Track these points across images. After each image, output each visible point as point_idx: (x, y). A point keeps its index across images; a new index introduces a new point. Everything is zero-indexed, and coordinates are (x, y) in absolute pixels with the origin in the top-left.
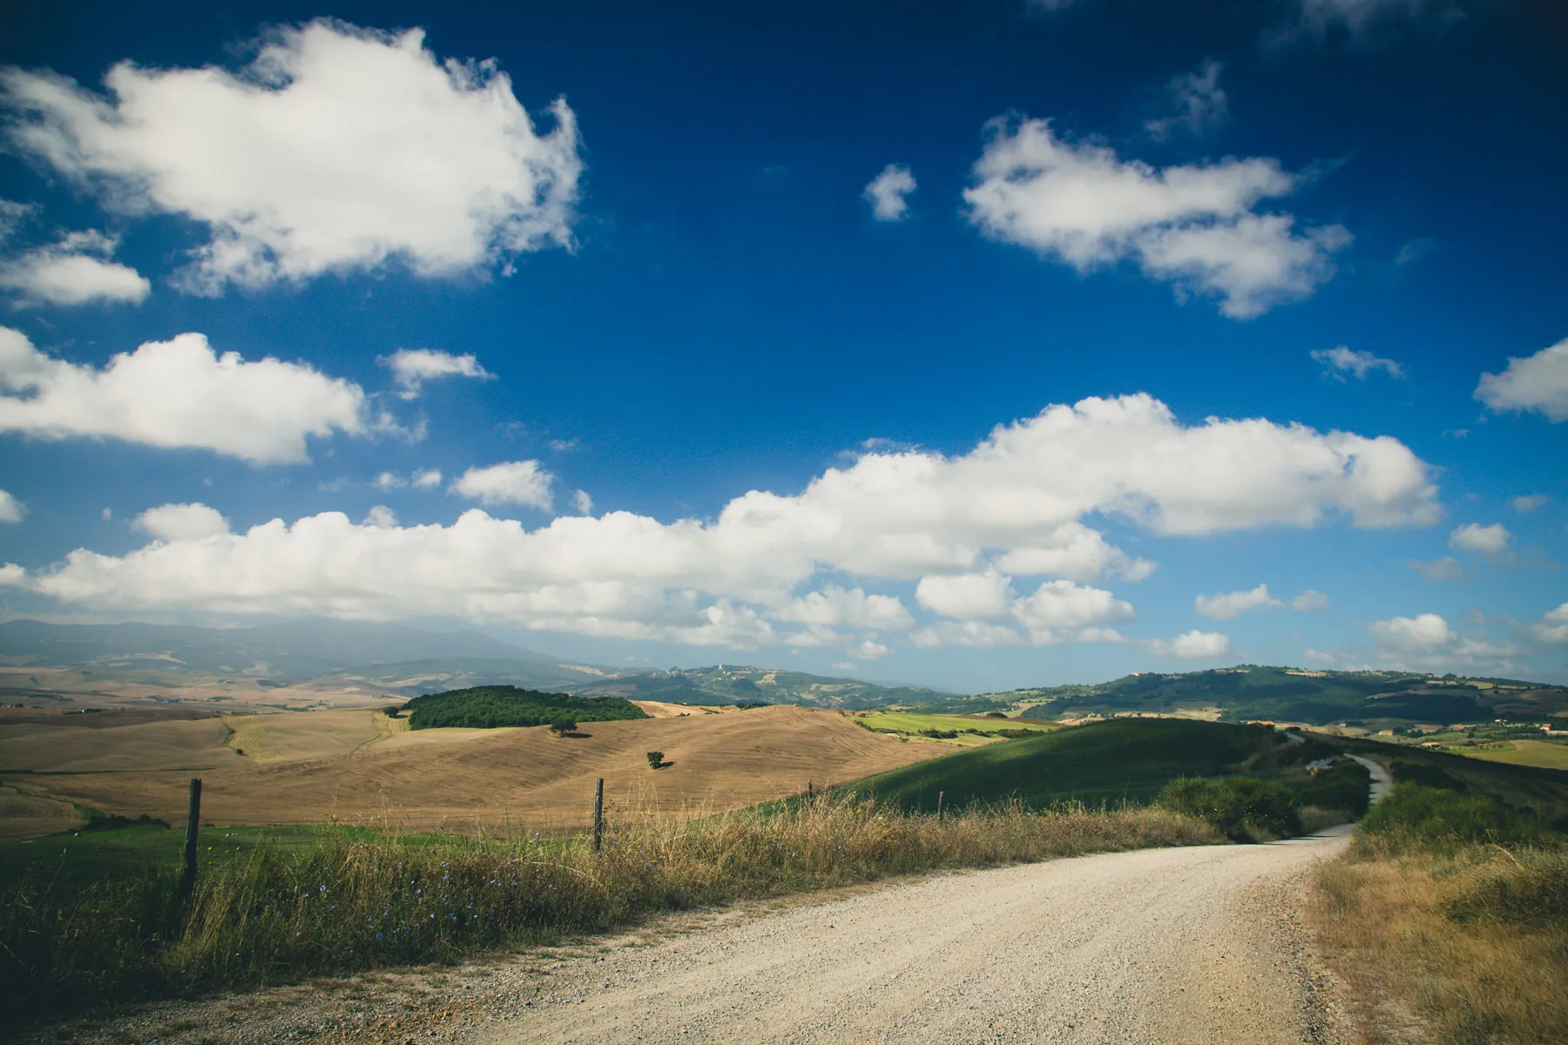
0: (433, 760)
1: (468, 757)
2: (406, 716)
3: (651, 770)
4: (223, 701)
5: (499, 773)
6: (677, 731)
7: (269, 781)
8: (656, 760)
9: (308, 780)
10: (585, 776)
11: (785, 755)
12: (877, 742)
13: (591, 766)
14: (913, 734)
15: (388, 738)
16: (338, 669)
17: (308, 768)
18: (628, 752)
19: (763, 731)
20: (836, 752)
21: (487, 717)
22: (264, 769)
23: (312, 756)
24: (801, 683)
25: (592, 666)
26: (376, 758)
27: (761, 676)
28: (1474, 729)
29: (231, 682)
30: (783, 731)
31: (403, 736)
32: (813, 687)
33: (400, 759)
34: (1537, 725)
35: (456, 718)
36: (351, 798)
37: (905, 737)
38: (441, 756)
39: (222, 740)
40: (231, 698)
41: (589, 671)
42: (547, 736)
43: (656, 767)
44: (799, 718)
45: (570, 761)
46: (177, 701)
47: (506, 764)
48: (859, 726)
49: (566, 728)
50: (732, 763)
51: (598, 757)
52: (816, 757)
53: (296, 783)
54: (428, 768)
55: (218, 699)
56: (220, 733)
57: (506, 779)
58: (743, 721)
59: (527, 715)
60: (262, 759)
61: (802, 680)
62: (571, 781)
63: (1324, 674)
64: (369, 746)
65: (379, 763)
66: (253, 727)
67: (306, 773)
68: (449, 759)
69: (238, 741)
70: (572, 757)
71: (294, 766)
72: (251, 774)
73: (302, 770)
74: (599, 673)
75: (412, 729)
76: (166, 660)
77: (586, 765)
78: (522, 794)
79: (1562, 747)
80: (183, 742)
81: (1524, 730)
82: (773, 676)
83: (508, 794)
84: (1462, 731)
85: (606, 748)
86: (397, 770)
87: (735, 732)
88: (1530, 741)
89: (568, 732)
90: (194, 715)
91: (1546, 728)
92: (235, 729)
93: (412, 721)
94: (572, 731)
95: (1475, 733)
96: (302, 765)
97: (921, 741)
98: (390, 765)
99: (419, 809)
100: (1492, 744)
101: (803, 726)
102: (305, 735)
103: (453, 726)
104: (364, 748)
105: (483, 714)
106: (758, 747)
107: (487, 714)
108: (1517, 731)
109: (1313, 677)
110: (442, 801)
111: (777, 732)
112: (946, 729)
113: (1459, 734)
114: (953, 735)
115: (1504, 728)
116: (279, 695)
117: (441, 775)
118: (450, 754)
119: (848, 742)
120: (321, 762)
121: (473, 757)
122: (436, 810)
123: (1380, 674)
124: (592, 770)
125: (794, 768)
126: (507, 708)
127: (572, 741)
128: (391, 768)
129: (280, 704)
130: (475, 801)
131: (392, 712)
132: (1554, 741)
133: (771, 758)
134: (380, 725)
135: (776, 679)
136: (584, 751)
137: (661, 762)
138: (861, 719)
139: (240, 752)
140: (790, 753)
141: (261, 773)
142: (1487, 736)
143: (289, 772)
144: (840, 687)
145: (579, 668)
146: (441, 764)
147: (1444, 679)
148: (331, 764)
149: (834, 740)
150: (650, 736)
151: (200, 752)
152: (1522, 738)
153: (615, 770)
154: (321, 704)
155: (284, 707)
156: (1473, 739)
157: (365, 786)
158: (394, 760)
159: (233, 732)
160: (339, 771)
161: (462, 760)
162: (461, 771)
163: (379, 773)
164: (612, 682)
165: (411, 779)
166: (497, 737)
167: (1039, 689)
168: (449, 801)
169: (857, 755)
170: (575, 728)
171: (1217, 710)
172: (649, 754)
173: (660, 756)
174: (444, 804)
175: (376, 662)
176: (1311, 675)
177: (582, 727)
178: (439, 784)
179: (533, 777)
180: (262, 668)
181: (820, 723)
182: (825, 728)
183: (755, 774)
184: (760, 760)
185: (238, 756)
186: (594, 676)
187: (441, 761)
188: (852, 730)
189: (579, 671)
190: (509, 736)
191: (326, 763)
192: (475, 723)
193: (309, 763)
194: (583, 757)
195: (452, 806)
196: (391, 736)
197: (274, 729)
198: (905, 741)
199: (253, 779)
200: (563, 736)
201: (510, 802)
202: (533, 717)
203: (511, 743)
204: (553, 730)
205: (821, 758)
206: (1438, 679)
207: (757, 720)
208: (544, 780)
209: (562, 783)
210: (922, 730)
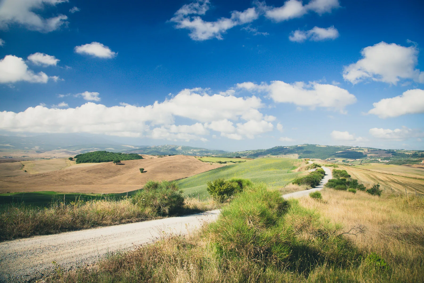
0: (79, 172)
1: (89, 171)
2: (75, 160)
3: (141, 173)
4: (25, 157)
5: (98, 175)
6: (149, 163)
7: (32, 179)
8: (142, 170)
9: (43, 178)
10: (122, 176)
11: (178, 168)
12: (204, 165)
13: (124, 173)
14: (214, 162)
15: (70, 166)
16: (59, 147)
17: (44, 175)
18: (135, 168)
19: (172, 162)
20: (192, 167)
21: (98, 160)
22: (31, 176)
23: (45, 172)
24: (188, 149)
25: (131, 145)
26: (63, 172)
27: (177, 148)
28: (362, 160)
29: (28, 152)
30: (178, 162)
31: (74, 165)
32: (192, 150)
33: (71, 172)
34: (377, 159)
35: (89, 160)
36: (54, 183)
37: (211, 163)
38: (82, 171)
39: (21, 168)
40: (28, 156)
41: (130, 147)
42: (112, 164)
43: (142, 173)
44: (183, 158)
45: (119, 171)
46: (11, 157)
47: (100, 173)
48: (199, 161)
49: (118, 162)
50: (163, 171)
51: (126, 170)
52: (186, 169)
53: (39, 179)
54: (78, 174)
55: (24, 157)
56: (20, 166)
57: (100, 177)
58: (168, 159)
59: (109, 159)
60: (32, 173)
61: (188, 148)
62: (118, 177)
63: (326, 146)
64: (64, 168)
65: (64, 173)
66: (30, 164)
67: (43, 176)
68: (84, 172)
69: (25, 168)
70: (119, 170)
71: (39, 175)
72: (26, 177)
73: (42, 176)
74: (133, 147)
75: (77, 164)
76: (8, 146)
77: (123, 172)
78: (104, 181)
79: (383, 165)
80: (9, 169)
81: (374, 161)
82: (181, 147)
83: (100, 181)
84: (359, 161)
85: (129, 168)
86: (69, 175)
87: (165, 162)
88: (375, 163)
89: (118, 163)
90: (13, 161)
91: (380, 160)
92: (24, 165)
93: (77, 161)
94: (119, 163)
95: (362, 161)
96: (42, 174)
97: (216, 164)
98: (67, 174)
99: (74, 186)
100: (366, 164)
101: (184, 161)
102: (45, 166)
103: (88, 162)
104: (63, 169)
105: (97, 159)
106: (171, 166)
107: (98, 159)
108: (373, 161)
109: (323, 147)
110: (81, 183)
111: (176, 162)
112: (224, 161)
113: (358, 162)
114: (225, 163)
115: (369, 160)
116: (42, 155)
117: (82, 176)
118: (85, 170)
119: (196, 165)
120: (47, 173)
121: (91, 171)
122: (79, 186)
123: (340, 146)
124: (125, 174)
125: (180, 172)
126: (104, 157)
127: (119, 166)
128: (67, 175)
129: (42, 157)
130: (90, 183)
131: (71, 159)
132: (381, 163)
133: (174, 170)
134: (67, 163)
135: (182, 148)
136: (123, 169)
137: (144, 171)
138: (200, 159)
139: (26, 171)
140: (180, 168)
141: (30, 177)
142: (365, 162)
143: (38, 176)
144: (199, 150)
145: (128, 146)
146: (82, 173)
147: (356, 148)
148: (50, 174)
149: (192, 164)
150: (142, 164)
151: (14, 172)
152: (374, 163)
153: (131, 173)
154: (54, 157)
155: (44, 158)
156: (361, 163)
157: (59, 180)
158: (69, 172)
159: (24, 166)
160: (52, 176)
161: (88, 172)
162: (87, 175)
163: (63, 176)
164: (136, 150)
165: (73, 177)
166: (98, 165)
167: (252, 150)
168: (83, 183)
169: (198, 168)
170: (120, 162)
171: (298, 156)
172: (140, 169)
173: (143, 169)
174: (81, 184)
175: (70, 145)
176: (322, 147)
177: (122, 162)
178: (80, 179)
179: (108, 176)
180: (37, 148)
181: (189, 160)
182: (190, 161)
183: (169, 174)
184: (171, 170)
185: (25, 172)
186: (132, 148)
187: (82, 172)
188: (197, 161)
189: (127, 147)
190: (102, 165)
191: (49, 174)
192: (94, 161)
193: (44, 174)
194: (122, 170)
195: (84, 185)
196: (71, 165)
197: (37, 165)
198: (211, 164)
199: (27, 179)
200: (117, 164)
201: (100, 183)
202: (111, 159)
203: (102, 167)
204: (114, 163)
205: (188, 169)
206: (354, 148)
207: (172, 159)
208: (111, 177)
209: (116, 177)
210: (217, 161)
